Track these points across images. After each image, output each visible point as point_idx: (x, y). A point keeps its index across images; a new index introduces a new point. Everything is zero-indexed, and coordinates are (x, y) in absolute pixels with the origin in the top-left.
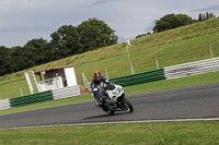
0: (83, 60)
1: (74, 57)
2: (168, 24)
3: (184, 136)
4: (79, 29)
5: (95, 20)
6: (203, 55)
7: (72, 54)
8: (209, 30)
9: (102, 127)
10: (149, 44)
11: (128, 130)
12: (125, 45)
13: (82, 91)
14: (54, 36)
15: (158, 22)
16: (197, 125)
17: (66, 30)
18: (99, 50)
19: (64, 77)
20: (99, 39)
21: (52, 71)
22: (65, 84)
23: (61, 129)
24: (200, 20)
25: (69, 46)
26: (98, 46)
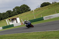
0: (22, 16)
1: (19, 15)
2: (44, 5)
3: (49, 35)
5: (24, 5)
6: (54, 13)
8: (55, 6)
9: (27, 33)
10: (39, 11)
11: (34, 34)
12: (32, 11)
13: (21, 24)
14: (13, 9)
15: (41, 5)
16: (52, 32)
17: (17, 8)
18: (26, 13)
19: (16, 20)
20: (26, 10)
21: (13, 19)
22: (17, 22)
23: (16, 34)
24: (53, 3)
25: (18, 12)
26: (25, 12)
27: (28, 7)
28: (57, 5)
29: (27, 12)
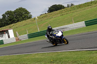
0: (17, 26)
1: (13, 25)
2: (54, 9)
3: (61, 58)
4: (15, 12)
5: (21, 8)
7: (12, 23)
8: (72, 11)
9: (25, 56)
10: (45, 18)
11: (37, 57)
12: (35, 19)
13: (16, 40)
14: (3, 15)
15: (50, 8)
16: (67, 53)
17: (9, 13)
18: (24, 21)
19: (8, 34)
20: (24, 16)
21: (3, 31)
22: (9, 37)
23: (7, 57)
24: (68, 7)
25: (10, 20)
26: (23, 19)
27: (27, 12)
28: (74, 9)
29: (25, 19)
